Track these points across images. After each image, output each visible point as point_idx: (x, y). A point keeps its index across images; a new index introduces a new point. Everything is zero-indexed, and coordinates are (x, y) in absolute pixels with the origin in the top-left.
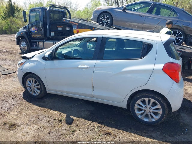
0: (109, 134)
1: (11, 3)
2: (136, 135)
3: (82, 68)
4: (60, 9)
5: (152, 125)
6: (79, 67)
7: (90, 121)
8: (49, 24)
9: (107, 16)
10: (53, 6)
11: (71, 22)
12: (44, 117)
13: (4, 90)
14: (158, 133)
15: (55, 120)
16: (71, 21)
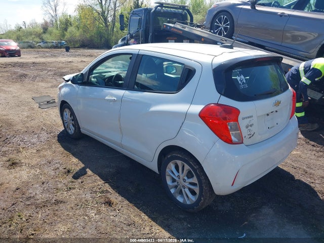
0: (109, 203)
1: (138, 2)
2: (146, 217)
3: (111, 101)
4: (176, 10)
5: (187, 210)
6: (107, 98)
7: (104, 180)
8: (152, 34)
9: (224, 17)
10: (161, 5)
11: (172, 29)
12: (57, 163)
13: (48, 122)
14: (185, 224)
15: (65, 169)
16: (174, 28)
